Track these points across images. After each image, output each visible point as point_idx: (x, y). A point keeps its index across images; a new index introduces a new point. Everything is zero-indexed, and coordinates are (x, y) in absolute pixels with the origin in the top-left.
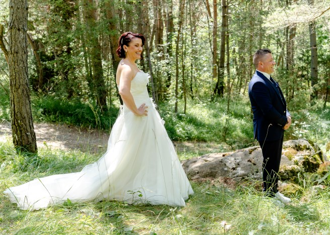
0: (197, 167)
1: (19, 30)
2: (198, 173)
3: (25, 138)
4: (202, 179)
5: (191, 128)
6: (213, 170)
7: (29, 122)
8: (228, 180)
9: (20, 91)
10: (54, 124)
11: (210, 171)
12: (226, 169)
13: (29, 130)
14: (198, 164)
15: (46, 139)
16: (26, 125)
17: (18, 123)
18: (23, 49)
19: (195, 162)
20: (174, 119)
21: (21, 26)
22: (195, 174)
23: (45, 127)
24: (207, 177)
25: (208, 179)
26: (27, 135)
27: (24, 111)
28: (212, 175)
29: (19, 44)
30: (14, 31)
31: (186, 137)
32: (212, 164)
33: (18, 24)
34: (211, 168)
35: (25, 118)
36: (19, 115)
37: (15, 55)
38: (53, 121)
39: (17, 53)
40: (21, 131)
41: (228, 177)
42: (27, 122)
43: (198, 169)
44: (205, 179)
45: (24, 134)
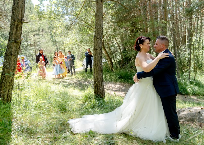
0: (184, 115)
1: (98, 39)
2: (184, 118)
3: (99, 91)
4: (186, 122)
5: (196, 88)
6: (193, 117)
7: (101, 83)
8: (202, 125)
9: (97, 68)
10: (123, 83)
11: (191, 118)
12: (202, 118)
13: (101, 87)
14: (185, 113)
15: (118, 90)
16: (99, 85)
17: (96, 83)
18: (100, 48)
19: (184, 111)
20: (188, 83)
21: (99, 37)
22: (182, 119)
23: (119, 85)
24: (189, 121)
25: (190, 123)
26: (100, 90)
27: (99, 78)
28: (192, 120)
29: (98, 46)
30: (96, 39)
31: (192, 93)
32: (193, 114)
33: (98, 36)
34: (192, 116)
35: (99, 81)
36: (97, 80)
37: (96, 51)
38: (123, 82)
39: (97, 50)
40: (97, 87)
41: (202, 123)
42: (100, 83)
43: (184, 116)
44: (188, 122)
45: (99, 89)
